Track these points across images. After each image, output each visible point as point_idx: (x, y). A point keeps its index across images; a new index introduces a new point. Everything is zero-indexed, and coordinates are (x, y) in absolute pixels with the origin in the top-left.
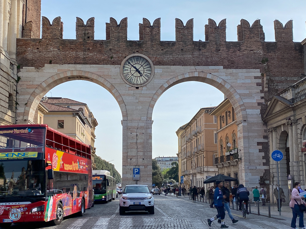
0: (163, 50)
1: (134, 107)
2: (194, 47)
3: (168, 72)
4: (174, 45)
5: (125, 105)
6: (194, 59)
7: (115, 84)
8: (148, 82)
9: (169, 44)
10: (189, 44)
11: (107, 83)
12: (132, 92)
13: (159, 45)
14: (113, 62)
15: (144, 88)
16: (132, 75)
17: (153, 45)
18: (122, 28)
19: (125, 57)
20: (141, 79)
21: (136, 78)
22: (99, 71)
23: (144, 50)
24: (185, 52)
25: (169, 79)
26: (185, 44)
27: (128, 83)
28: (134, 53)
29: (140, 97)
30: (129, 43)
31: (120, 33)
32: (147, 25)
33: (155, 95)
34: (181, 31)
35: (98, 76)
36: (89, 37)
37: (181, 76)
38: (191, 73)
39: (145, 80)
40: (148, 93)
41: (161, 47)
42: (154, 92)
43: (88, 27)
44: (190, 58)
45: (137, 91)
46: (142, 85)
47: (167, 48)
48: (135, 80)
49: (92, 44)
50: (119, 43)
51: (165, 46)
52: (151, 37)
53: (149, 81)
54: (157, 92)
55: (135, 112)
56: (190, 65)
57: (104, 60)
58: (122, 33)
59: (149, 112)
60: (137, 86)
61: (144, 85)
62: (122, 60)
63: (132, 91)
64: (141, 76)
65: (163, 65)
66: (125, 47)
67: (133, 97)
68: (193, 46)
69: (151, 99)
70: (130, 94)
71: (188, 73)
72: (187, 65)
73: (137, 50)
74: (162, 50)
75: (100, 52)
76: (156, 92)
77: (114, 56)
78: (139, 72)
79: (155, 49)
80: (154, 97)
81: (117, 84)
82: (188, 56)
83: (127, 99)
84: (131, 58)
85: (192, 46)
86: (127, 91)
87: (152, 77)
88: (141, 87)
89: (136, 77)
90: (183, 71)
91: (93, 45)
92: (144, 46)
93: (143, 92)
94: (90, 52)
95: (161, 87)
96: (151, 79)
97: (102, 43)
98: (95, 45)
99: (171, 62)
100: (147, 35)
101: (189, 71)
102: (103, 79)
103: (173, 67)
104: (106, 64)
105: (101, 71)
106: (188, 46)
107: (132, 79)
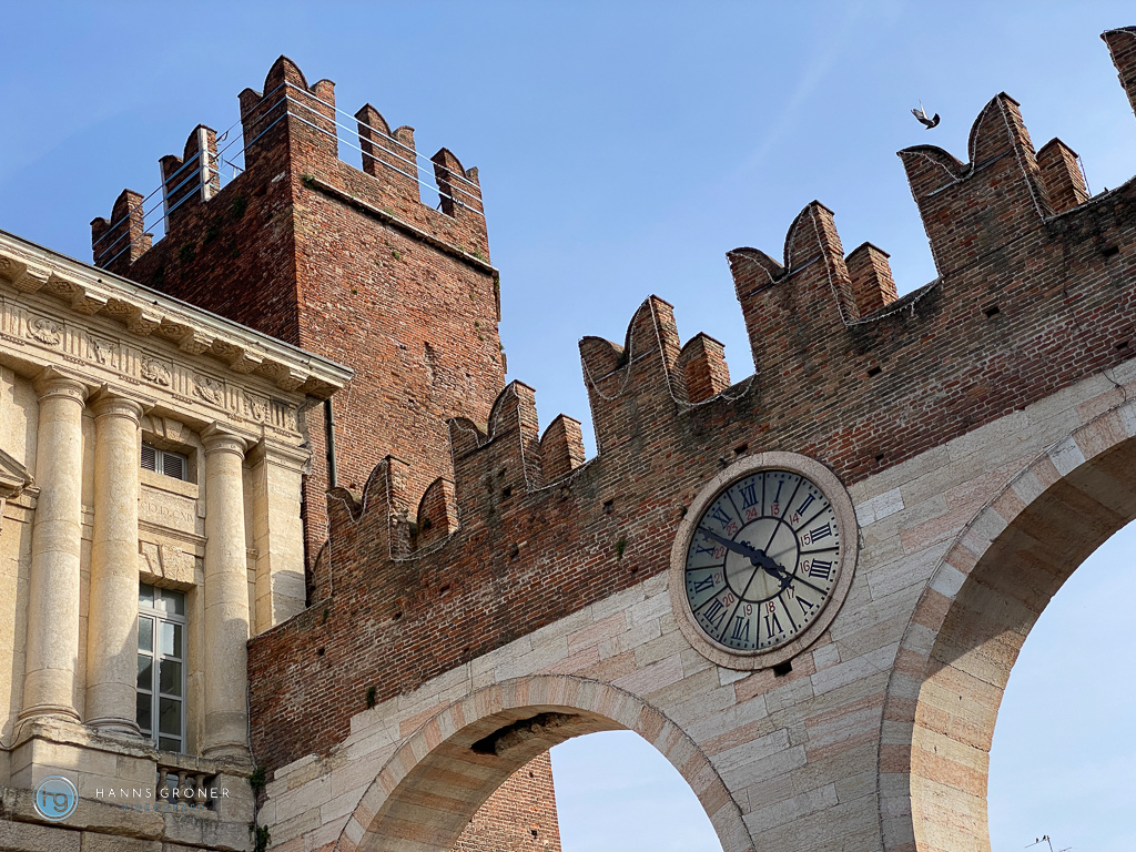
0: (878, 370)
1: (792, 803)
2: (1066, 251)
3: (941, 489)
4: (935, 310)
5: (736, 813)
6: (1084, 327)
7: (659, 692)
8: (833, 609)
9: (904, 320)
10: (1023, 253)
11: (623, 706)
12: (757, 709)
13: (846, 353)
14: (635, 570)
15: (824, 654)
16: (741, 599)
17: (813, 370)
18: (644, 363)
19: (684, 511)
20: (792, 603)
21: (764, 613)
22: (575, 647)
23: (773, 423)
24: (1015, 311)
25: (956, 530)
26: (1002, 264)
27: (725, 660)
28: (724, 464)
29: (810, 722)
30: (689, 422)
31: (636, 394)
32: (758, 280)
33: (897, 674)
34: (955, 206)
35: (573, 684)
36: (507, 493)
37: (1032, 476)
38: (1091, 431)
39: (817, 599)
40: (850, 677)
41: (862, 358)
42: (888, 662)
43: (498, 445)
44: (1061, 331)
45: (790, 689)
46: (805, 642)
47: (899, 345)
48: (763, 621)
49: (524, 519)
50: (642, 448)
51: (882, 343)
52: (795, 332)
53: (839, 596)
54: (907, 646)
55: (802, 836)
56: (1071, 379)
57: (590, 574)
58: (647, 389)
59: (892, 806)
60: (776, 659)
61: (817, 631)
62: (672, 536)
63: (759, 701)
64: (786, 584)
65: (898, 458)
66: (673, 459)
67: (769, 740)
68: (1058, 252)
69: (878, 711)
70: (751, 725)
71: (1072, 441)
72: (1050, 391)
73: (737, 443)
74: (872, 373)
75: (564, 541)
76: (900, 650)
77: (633, 530)
78: (774, 569)
79: (828, 388)
80: (895, 691)
81: (670, 687)
82: (1045, 328)
83: (739, 766)
84: (716, 506)
85: (1048, 255)
86: (732, 713)
87: (850, 564)
88: (804, 650)
89: (759, 603)
90: (1033, 442)
91: (531, 521)
92: (767, 400)
93: (820, 683)
94: (524, 567)
95: (918, 606)
96: (846, 580)
97: (566, 493)
98: (538, 515)
99: (942, 419)
100: (770, 330)
101: (1072, 425)
102: (600, 689)
103: (963, 447)
104: (602, 596)
105: (582, 645)
106: (1020, 269)
107: (744, 622)
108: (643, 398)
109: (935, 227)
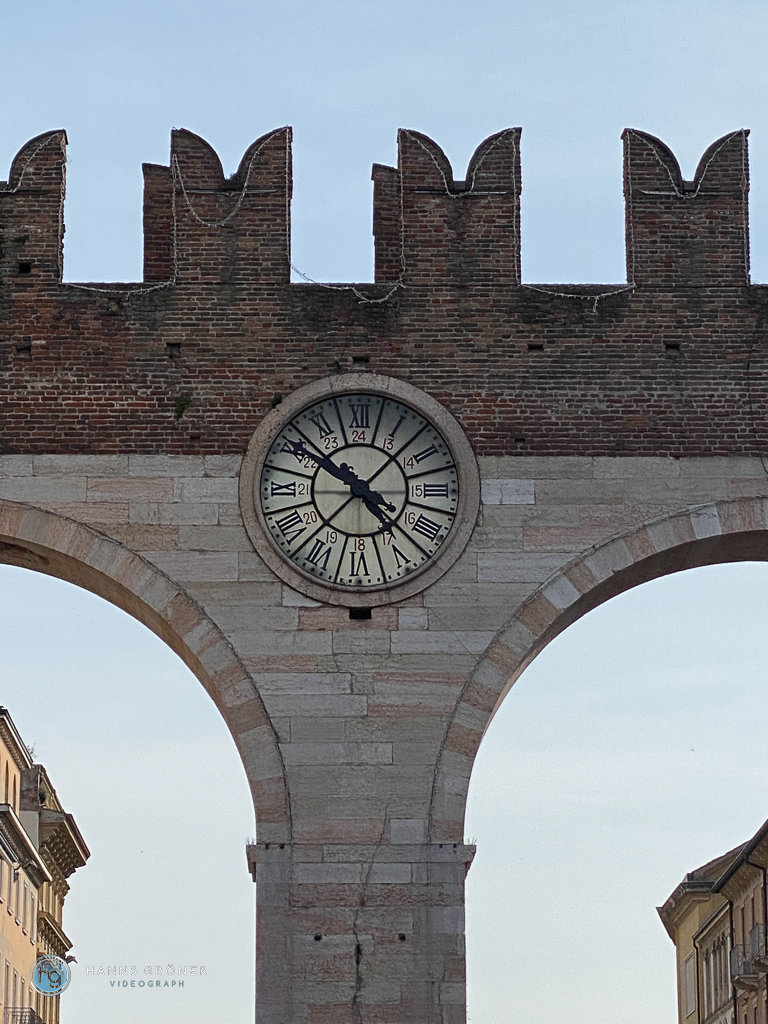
0: (540, 348)
1: (340, 748)
2: (759, 325)
3: (578, 501)
4: (616, 315)
5: (271, 739)
6: (755, 406)
7: (201, 585)
8: (433, 575)
9: (581, 309)
10: (719, 304)
11: (151, 584)
12: (319, 644)
13: (510, 313)
14: (194, 438)
15: (410, 616)
16: (326, 523)
17: (466, 313)
18: (257, 201)
19: (278, 401)
20: (386, 551)
21: (350, 548)
22: (98, 496)
23: (408, 348)
24: (695, 358)
25: (582, 547)
26: (695, 304)
27: (295, 582)
28: (338, 369)
29: (379, 677)
30: (303, 299)
31: (239, 234)
32: (429, 181)
33: (486, 662)
34: (666, 218)
35: (84, 535)
36: (25, 268)
37: (669, 526)
38: (734, 509)
39: (416, 558)
40: (436, 648)
41: (527, 327)
42: (480, 646)
43: (21, 200)
44: (732, 400)
45: (362, 637)
46: (395, 596)
47: (570, 333)
48: (348, 557)
49: (47, 313)
50: (233, 301)
51: (553, 321)
52: (458, 261)
53: (443, 564)
54: (502, 639)
55: (344, 782)
56: (730, 452)
57: (130, 418)
58: (254, 233)
59: (448, 784)
60: (356, 602)
61: (411, 590)
62: (256, 421)
63: (326, 636)
64: (388, 527)
65: (541, 450)
66: (273, 333)
67: (328, 679)
68: (751, 321)
69: (458, 691)
70: (310, 658)
71: (715, 511)
72: (707, 453)
73: (359, 351)
74: (532, 347)
75: (102, 365)
76: (495, 641)
77: (201, 391)
78: (373, 502)
79: (481, 341)
80: (480, 678)
81: (218, 585)
82: (718, 389)
83: (285, 692)
84: (317, 409)
85: (742, 319)
86: (289, 638)
87: (463, 537)
88: (390, 604)
89: (348, 535)
90: (678, 495)
91: (56, 319)
92: (406, 320)
93: (400, 642)
94: (37, 371)
95: (525, 605)
96: (455, 551)
97: (115, 308)
98: (68, 316)
99: (595, 431)
100: (426, 244)
101: (719, 495)
102: (123, 554)
103: (611, 469)
104: (145, 450)
105: (107, 496)
106: (713, 318)
107: (324, 549)
108: (247, 243)
109: (640, 228)
